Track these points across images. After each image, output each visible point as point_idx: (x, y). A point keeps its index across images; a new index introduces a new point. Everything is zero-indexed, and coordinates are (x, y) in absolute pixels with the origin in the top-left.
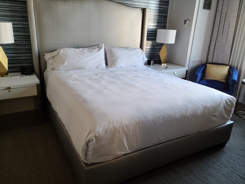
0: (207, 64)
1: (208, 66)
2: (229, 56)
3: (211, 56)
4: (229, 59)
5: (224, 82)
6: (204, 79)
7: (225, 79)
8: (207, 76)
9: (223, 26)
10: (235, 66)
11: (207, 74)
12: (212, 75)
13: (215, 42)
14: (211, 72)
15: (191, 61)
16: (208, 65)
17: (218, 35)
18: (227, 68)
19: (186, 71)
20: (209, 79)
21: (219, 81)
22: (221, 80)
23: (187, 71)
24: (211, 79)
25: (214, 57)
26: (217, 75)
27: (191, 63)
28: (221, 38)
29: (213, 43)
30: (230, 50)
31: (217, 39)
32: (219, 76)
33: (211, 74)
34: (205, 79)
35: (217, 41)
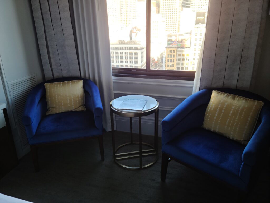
0: (45, 84)
1: (48, 87)
2: (78, 63)
3: (47, 67)
4: (78, 67)
5: (82, 110)
6: (47, 114)
7: (83, 105)
8: (52, 108)
9: (48, 8)
10: (91, 77)
11: (50, 105)
12: (60, 104)
13: (45, 40)
14: (57, 98)
15: (10, 86)
16: (47, 85)
17: (45, 25)
18: (80, 84)
19: (2, 111)
20: (58, 113)
21: (74, 111)
22: (77, 108)
23: (5, 110)
24: (60, 111)
25: (53, 67)
26: (69, 102)
27: (11, 90)
28: (53, 32)
29: (42, 42)
30: (76, 52)
31: (47, 34)
32: (73, 103)
33: (57, 101)
34: (50, 113)
35: (48, 39)
